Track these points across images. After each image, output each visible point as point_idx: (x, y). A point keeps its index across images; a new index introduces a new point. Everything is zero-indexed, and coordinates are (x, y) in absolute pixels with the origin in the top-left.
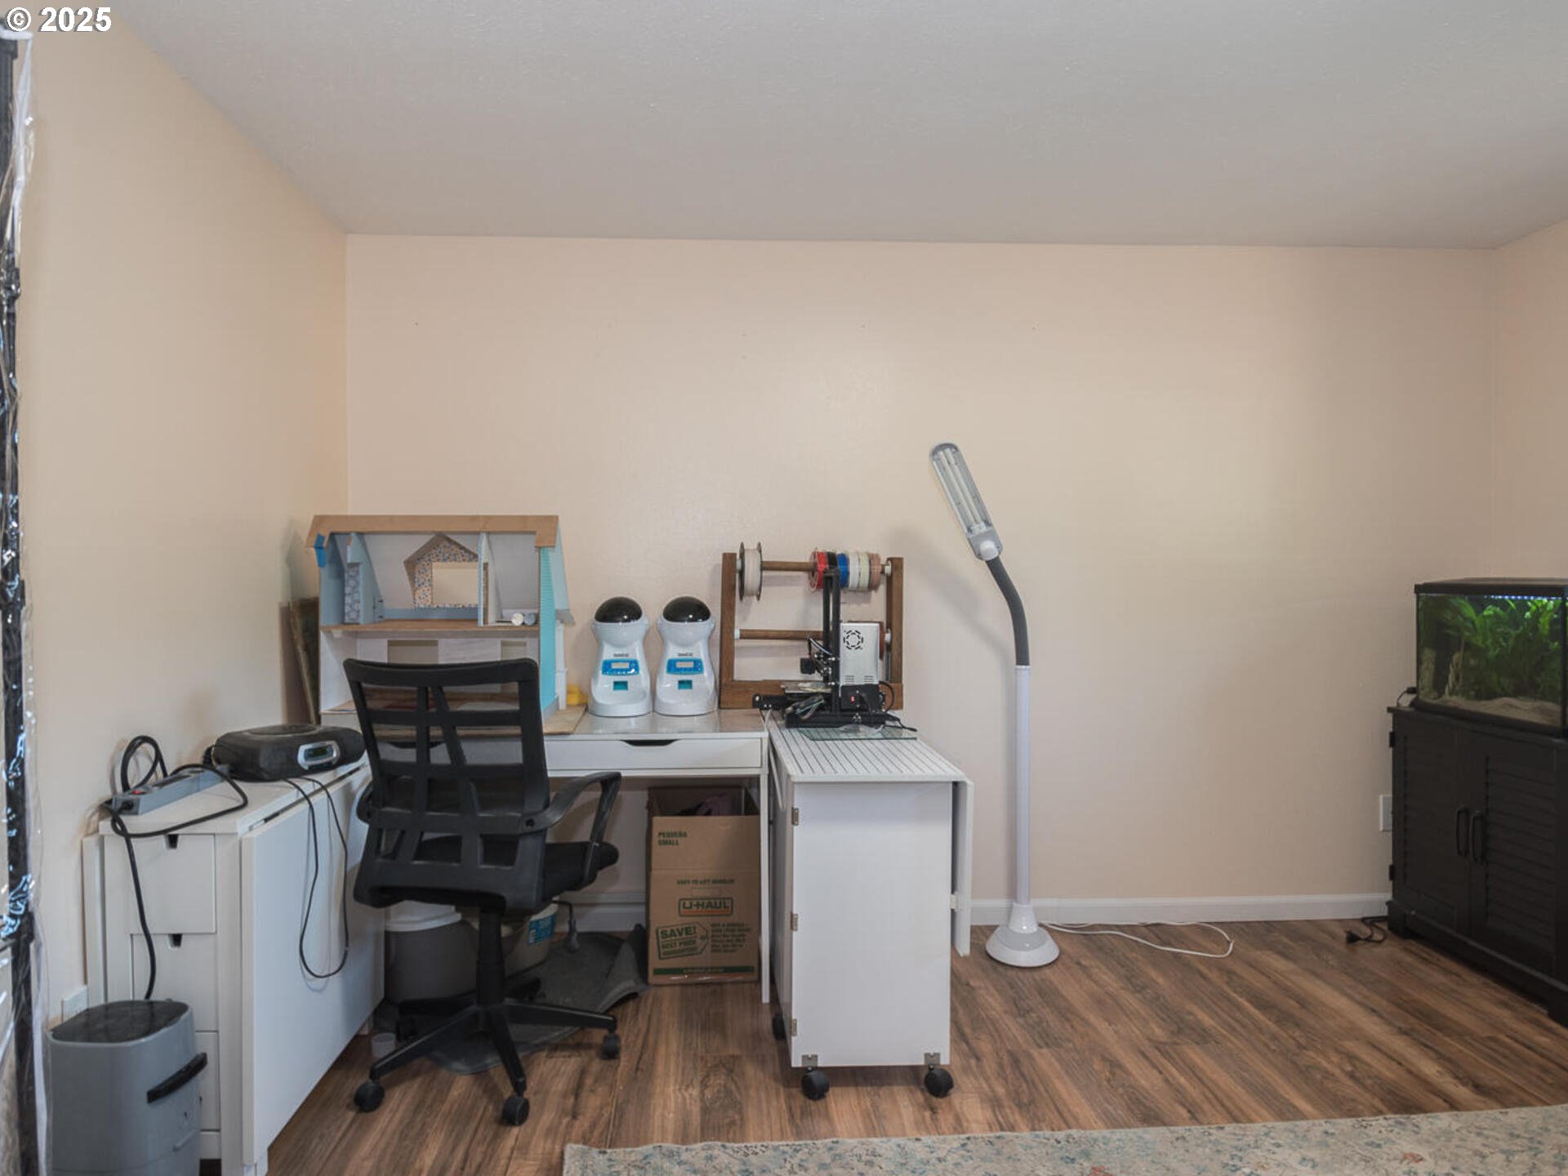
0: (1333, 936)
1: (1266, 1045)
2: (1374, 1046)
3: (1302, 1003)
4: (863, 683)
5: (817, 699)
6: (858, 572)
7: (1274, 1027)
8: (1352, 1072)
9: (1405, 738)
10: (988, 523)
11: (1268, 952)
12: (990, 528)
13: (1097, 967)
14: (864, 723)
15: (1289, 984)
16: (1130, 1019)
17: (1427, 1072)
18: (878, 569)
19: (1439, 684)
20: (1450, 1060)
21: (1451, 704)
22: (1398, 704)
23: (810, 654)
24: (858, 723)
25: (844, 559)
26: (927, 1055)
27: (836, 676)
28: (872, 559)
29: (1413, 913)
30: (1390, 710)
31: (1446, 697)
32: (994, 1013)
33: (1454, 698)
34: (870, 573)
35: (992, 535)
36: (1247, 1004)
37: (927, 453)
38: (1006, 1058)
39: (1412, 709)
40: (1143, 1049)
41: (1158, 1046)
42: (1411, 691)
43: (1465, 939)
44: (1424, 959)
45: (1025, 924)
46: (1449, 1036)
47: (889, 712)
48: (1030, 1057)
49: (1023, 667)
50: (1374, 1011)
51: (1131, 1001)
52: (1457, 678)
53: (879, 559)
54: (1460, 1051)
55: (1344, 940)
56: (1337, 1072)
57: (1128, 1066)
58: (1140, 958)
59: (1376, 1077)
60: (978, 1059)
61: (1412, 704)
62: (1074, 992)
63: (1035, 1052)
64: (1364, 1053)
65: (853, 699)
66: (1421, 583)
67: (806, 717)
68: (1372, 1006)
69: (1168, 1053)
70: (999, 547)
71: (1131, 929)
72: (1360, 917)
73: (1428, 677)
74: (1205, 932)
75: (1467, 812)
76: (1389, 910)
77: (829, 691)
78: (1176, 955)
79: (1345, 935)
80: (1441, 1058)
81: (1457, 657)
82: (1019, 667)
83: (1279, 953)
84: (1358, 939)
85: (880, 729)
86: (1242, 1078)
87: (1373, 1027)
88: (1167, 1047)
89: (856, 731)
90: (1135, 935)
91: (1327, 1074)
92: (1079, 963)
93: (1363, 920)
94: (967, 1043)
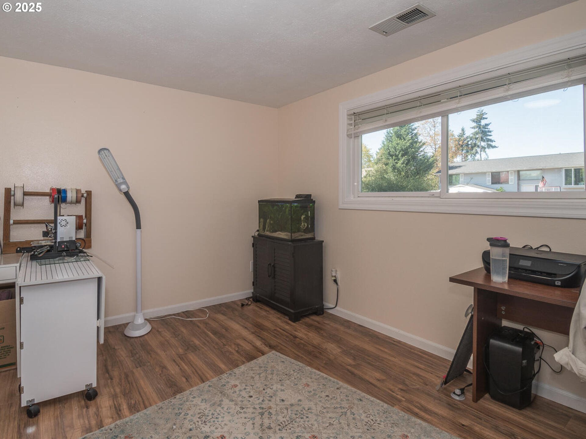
0: (238, 305)
1: (214, 347)
2: (244, 339)
3: (226, 329)
4: (68, 240)
5: (46, 247)
6: (71, 196)
7: (217, 340)
8: (238, 350)
9: (256, 244)
10: (123, 178)
11: (219, 314)
12: (124, 181)
13: (164, 331)
14: (67, 256)
15: (223, 323)
16: (172, 348)
17: (258, 345)
18: (80, 195)
19: (264, 229)
20: (264, 339)
21: (266, 234)
22: (255, 235)
23: (47, 229)
24: (65, 256)
25: (65, 191)
26: (87, 386)
27: (56, 238)
28: (78, 191)
29: (258, 295)
30: (252, 236)
31: (266, 232)
32: (122, 358)
33: (268, 233)
34: (77, 196)
35: (125, 183)
36: (210, 334)
37: (97, 151)
38: (123, 376)
39: (257, 236)
40: (174, 359)
41: (181, 357)
42: (258, 231)
43: (270, 300)
44: (261, 308)
45: (140, 320)
46: (264, 331)
47: (83, 250)
48: (133, 373)
49: (139, 230)
50: (246, 328)
51: (173, 341)
52: (268, 226)
53: (81, 191)
54: (267, 335)
55: (240, 306)
56: (234, 352)
57: (168, 367)
58: (179, 324)
59: (245, 350)
60: (112, 379)
61: (258, 235)
62: (153, 343)
63: (135, 371)
64: (242, 343)
65: (63, 246)
66: (260, 200)
67: (41, 255)
68: (245, 326)
69: (182, 358)
70: (128, 187)
71: (178, 314)
72: (245, 298)
73: (261, 226)
74: (201, 311)
75: (270, 264)
76: (253, 295)
77: (53, 244)
78: (191, 321)
79: (241, 305)
80: (262, 339)
81: (268, 221)
82: (137, 230)
83: (222, 314)
84: (244, 305)
85: (75, 257)
86: (205, 361)
87: (245, 333)
88: (183, 356)
89: (64, 259)
90: (179, 316)
91: (231, 353)
92: (158, 331)
93: (246, 299)
94: (108, 373)
